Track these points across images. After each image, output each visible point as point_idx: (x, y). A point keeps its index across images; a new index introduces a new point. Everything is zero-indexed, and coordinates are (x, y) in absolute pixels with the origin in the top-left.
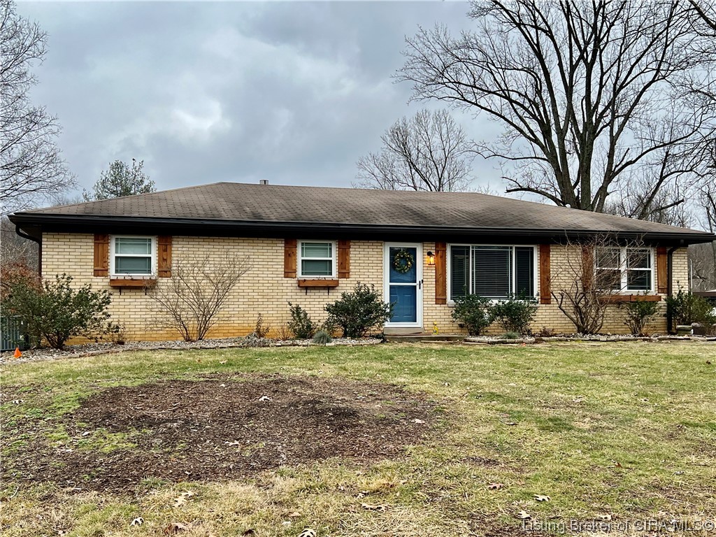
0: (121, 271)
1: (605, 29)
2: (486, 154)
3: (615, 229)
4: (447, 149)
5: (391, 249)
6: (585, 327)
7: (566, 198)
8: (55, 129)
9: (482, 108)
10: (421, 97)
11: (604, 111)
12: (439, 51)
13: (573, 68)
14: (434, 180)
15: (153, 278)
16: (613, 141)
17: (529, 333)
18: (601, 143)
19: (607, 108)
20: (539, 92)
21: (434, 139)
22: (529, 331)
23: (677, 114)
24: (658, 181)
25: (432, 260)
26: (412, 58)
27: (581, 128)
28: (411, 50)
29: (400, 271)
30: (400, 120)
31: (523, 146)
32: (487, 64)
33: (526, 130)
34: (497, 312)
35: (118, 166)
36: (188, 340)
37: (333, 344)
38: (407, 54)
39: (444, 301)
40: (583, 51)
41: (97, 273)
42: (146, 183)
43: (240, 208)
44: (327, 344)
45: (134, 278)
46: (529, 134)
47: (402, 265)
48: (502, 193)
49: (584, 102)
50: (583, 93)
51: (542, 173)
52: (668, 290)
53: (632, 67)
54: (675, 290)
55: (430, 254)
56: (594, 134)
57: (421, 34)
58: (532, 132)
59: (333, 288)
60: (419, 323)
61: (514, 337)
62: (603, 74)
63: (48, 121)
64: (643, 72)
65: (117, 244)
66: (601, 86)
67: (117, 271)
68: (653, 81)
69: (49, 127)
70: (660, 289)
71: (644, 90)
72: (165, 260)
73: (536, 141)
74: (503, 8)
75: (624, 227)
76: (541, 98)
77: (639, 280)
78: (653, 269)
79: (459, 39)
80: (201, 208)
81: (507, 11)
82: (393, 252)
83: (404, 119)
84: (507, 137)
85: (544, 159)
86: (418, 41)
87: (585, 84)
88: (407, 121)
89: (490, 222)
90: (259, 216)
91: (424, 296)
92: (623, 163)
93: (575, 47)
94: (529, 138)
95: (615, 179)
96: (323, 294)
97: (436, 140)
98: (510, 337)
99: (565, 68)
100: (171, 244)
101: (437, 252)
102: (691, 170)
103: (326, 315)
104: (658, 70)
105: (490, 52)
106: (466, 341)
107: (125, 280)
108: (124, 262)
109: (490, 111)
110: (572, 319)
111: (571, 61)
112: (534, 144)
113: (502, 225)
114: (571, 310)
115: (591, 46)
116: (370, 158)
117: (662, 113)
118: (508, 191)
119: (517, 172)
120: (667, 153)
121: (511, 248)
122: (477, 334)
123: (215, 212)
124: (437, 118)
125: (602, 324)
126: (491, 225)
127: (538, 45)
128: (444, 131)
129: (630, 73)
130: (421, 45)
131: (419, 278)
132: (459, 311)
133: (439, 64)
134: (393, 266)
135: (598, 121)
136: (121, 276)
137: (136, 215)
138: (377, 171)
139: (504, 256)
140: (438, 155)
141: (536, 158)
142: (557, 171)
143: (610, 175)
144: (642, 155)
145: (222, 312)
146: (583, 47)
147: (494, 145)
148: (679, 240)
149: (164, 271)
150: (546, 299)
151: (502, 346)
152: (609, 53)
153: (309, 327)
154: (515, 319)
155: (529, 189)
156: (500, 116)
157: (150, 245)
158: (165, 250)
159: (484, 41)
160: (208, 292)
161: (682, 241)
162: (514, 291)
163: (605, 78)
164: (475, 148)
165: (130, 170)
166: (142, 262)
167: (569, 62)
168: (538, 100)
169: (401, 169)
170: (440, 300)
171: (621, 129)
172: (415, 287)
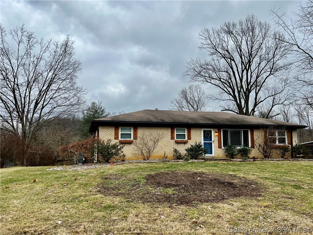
0: (122, 138)
1: (252, 59)
2: (213, 99)
3: (274, 124)
4: (199, 97)
5: (204, 130)
6: (266, 156)
7: (241, 112)
8: (86, 93)
9: (213, 84)
10: (193, 81)
11: (252, 85)
12: (198, 66)
13: (243, 71)
14: (195, 107)
15: (132, 140)
16: (257, 94)
17: (249, 158)
18: (252, 95)
19: (253, 84)
20: (230, 79)
21: (195, 94)
22: (249, 157)
23: (276, 85)
24: (271, 107)
25: (217, 134)
26: (189, 68)
27: (245, 90)
28: (188, 66)
29: (207, 138)
30: (184, 88)
31: (226, 96)
32: (214, 70)
33: (227, 91)
34: (240, 151)
35: (94, 103)
36: (144, 160)
37: (190, 161)
38: (187, 67)
39: (221, 148)
40: (246, 67)
41: (115, 139)
42: (103, 108)
43: (156, 118)
44: (189, 161)
45: (127, 140)
46: (228, 92)
47: (208, 136)
48: (220, 111)
49: (246, 82)
50: (246, 79)
51: (233, 105)
52: (292, 144)
53: (262, 71)
54: (294, 144)
55: (216, 132)
56: (250, 92)
57: (192, 61)
58: (229, 92)
59: (186, 143)
60: (213, 155)
61: (247, 159)
62: (251, 73)
63: (83, 90)
64: (265, 72)
65: (121, 129)
66: (251, 77)
67: (121, 138)
68: (269, 75)
69: (84, 92)
70: (289, 143)
71: (266, 78)
72: (135, 134)
73: (231, 94)
74: (219, 52)
75: (276, 123)
76: (231, 81)
77: (282, 141)
78: (286, 137)
79: (204, 62)
80: (145, 118)
81: (220, 53)
82: (204, 132)
83: (185, 87)
84: (220, 94)
85: (233, 100)
86: (191, 63)
87: (246, 77)
88: (186, 88)
89: (234, 122)
90: (163, 121)
91: (215, 146)
92: (259, 101)
93: (243, 66)
94: (228, 93)
95: (257, 107)
96: (183, 145)
97: (196, 94)
98: (245, 159)
99: (239, 71)
100: (137, 129)
101: (218, 131)
102: (282, 104)
103: (186, 152)
104: (271, 71)
105: (215, 67)
106: (231, 160)
107: (124, 141)
108: (123, 135)
109: (216, 85)
110: (262, 153)
111: (242, 69)
112: (230, 95)
113: (239, 123)
114: (261, 151)
115: (248, 65)
116: (175, 100)
117: (272, 85)
118: (222, 111)
119: (225, 104)
120: (274, 98)
121: (241, 130)
122: (233, 158)
123: (150, 119)
124: (196, 87)
125: (272, 155)
126: (235, 123)
127: (231, 64)
128: (198, 91)
129: (261, 72)
130: (192, 64)
131: (213, 140)
132: (226, 150)
133: (197, 70)
134: (204, 136)
135: (251, 88)
136: (123, 139)
137: (127, 120)
138: (177, 104)
139: (239, 133)
140: (196, 99)
141: (230, 100)
142: (237, 104)
143: (256, 105)
144: (265, 99)
145: (155, 151)
146: (245, 65)
147: (216, 96)
149: (135, 138)
150: (253, 147)
151: (243, 162)
152: (253, 66)
153: (180, 156)
154: (244, 153)
155: (229, 110)
156: (219, 86)
157: (131, 130)
158: (136, 131)
159: (213, 63)
160: (151, 144)
162: (243, 144)
163: (252, 74)
164: (210, 97)
165: (98, 104)
166: (128, 135)
167: (241, 69)
168: (230, 81)
169: (184, 103)
170: (220, 147)
171: (259, 91)
172: (212, 143)
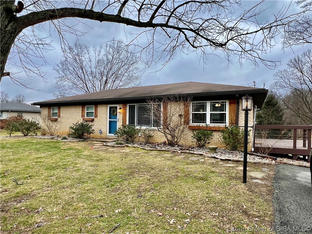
5: (110, 107)
15: (57, 118)
52: (236, 124)
54: (241, 124)
65: (52, 109)
67: (52, 116)
70: (231, 123)
72: (59, 113)
78: (227, 112)
91: (119, 124)
100: (60, 109)
101: (123, 108)
121: (152, 104)
131: (118, 118)
148: (235, 95)
149: (59, 116)
161: (237, 95)
172: (117, 121)
